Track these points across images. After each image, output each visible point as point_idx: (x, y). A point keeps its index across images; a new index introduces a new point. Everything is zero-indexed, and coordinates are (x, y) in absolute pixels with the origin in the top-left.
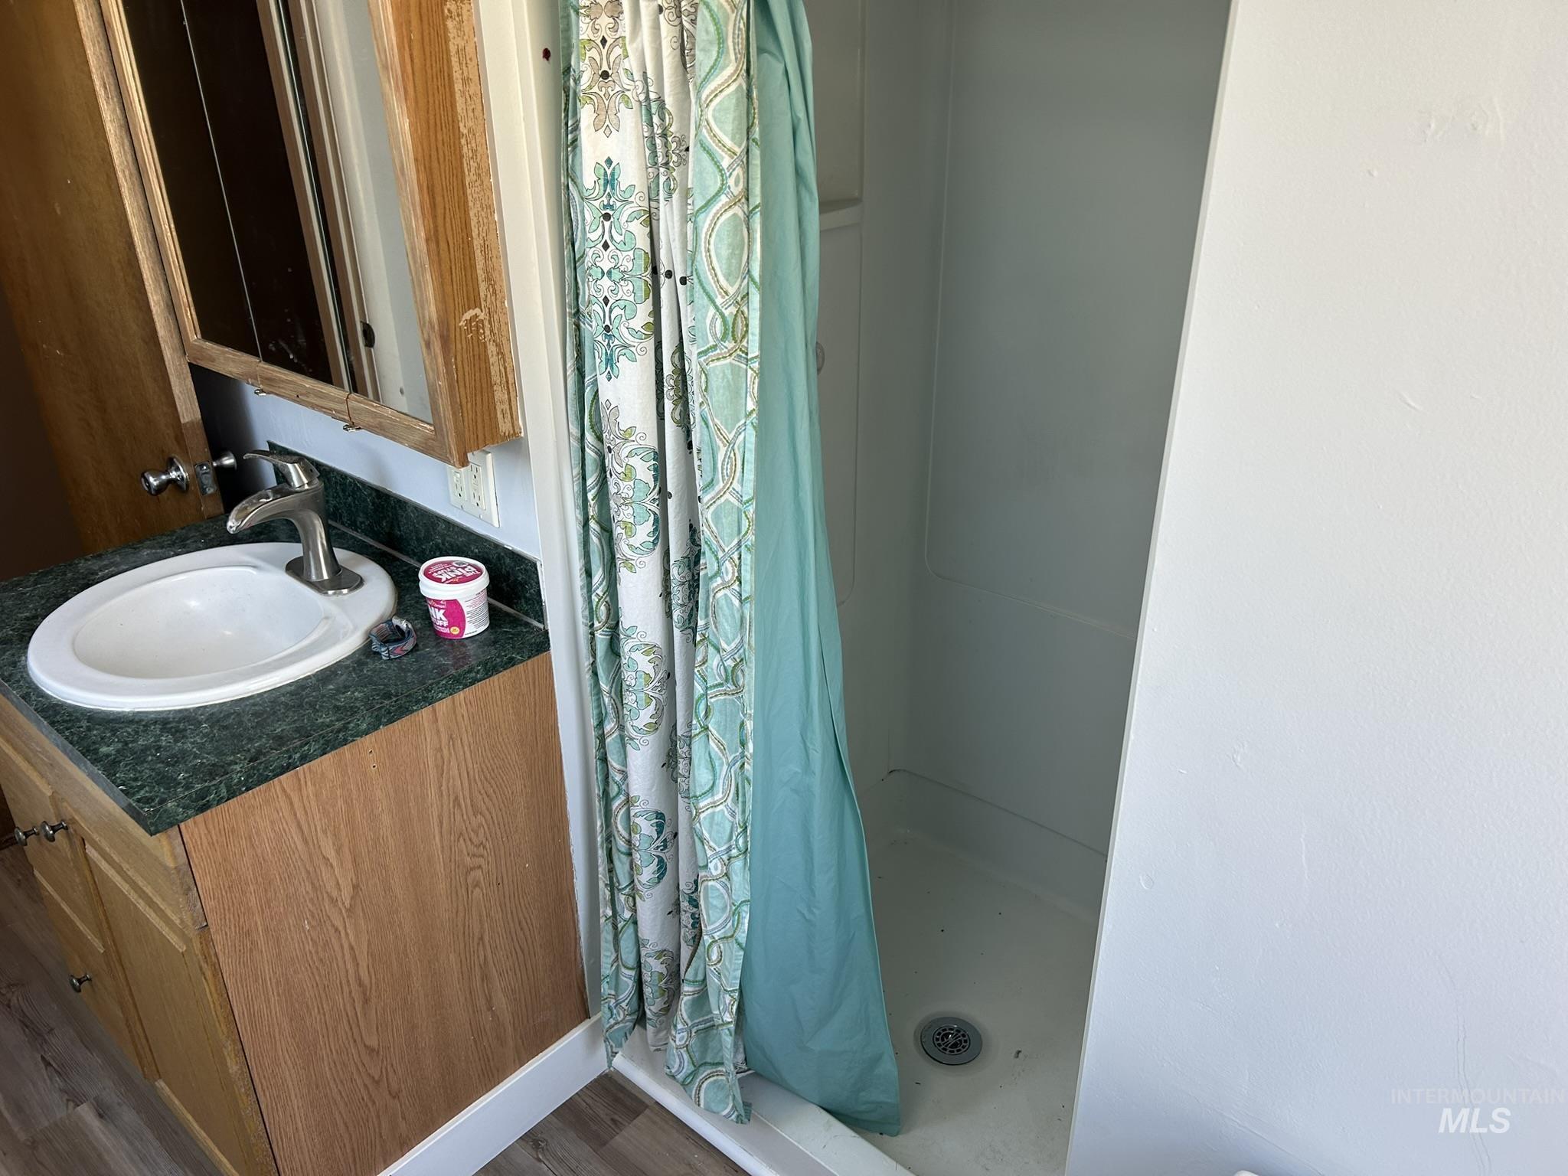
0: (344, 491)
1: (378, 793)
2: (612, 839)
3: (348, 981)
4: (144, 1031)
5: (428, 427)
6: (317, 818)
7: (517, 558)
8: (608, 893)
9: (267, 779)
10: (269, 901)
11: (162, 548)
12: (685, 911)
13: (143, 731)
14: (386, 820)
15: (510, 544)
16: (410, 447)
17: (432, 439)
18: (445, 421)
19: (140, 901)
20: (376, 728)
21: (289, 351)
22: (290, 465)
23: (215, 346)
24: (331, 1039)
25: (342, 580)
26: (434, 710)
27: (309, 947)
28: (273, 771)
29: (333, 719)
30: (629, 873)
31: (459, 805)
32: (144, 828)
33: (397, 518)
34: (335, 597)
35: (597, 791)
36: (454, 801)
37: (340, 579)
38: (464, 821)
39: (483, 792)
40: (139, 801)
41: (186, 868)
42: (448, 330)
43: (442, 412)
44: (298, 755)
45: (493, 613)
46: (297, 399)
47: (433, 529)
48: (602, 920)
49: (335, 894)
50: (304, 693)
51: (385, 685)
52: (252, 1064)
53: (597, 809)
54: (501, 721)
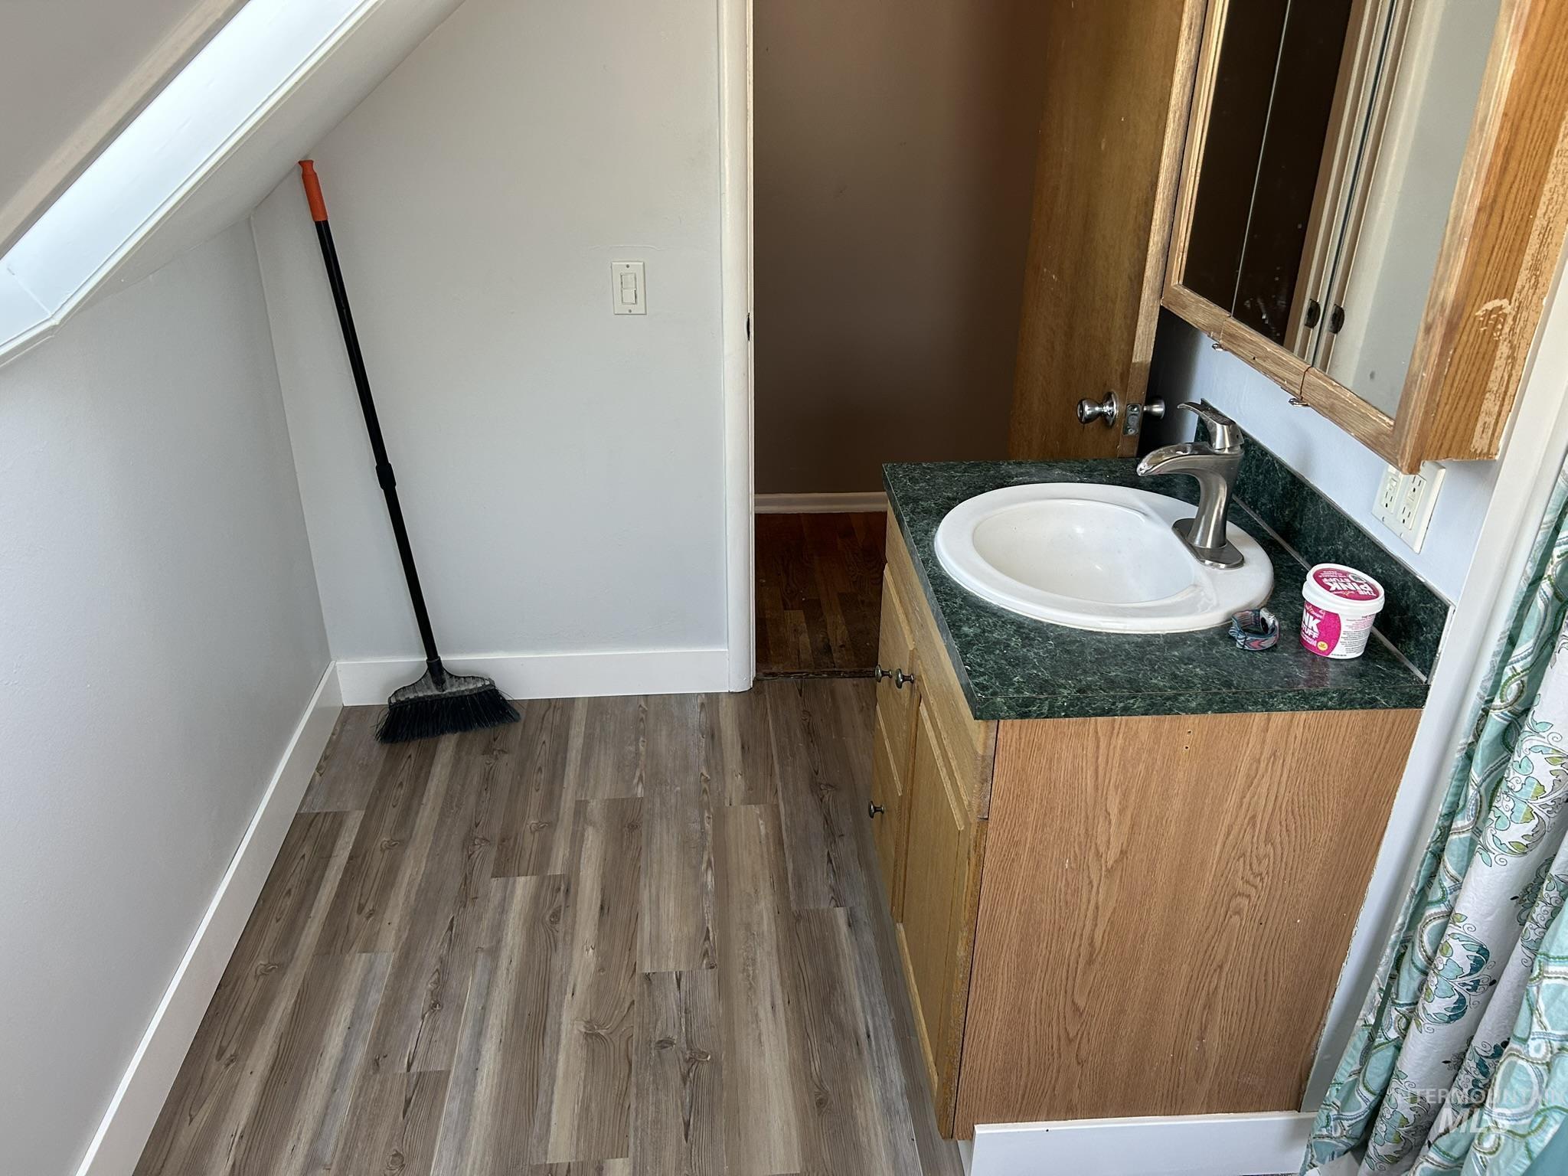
0: (1258, 467)
1: (1180, 775)
2: (1410, 945)
3: (1082, 935)
4: (905, 876)
5: (1387, 420)
6: (1115, 771)
7: (1427, 594)
8: (1378, 999)
9: (1086, 714)
10: (1044, 825)
11: (1072, 472)
12: (1468, 1071)
13: (1001, 627)
14: (1177, 804)
15: (1423, 576)
16: (1356, 437)
17: (1387, 436)
18: (1411, 419)
19: (944, 769)
20: (1204, 712)
21: (1263, 311)
22: (1219, 426)
23: (1192, 294)
24: (1047, 976)
25: (1223, 554)
26: (1269, 719)
27: (1062, 884)
28: (1094, 709)
29: (1168, 685)
30: (1415, 993)
31: (1254, 825)
32: (972, 710)
33: (1303, 510)
34: (1210, 568)
35: (1413, 884)
36: (1250, 818)
37: (1222, 552)
38: (1252, 843)
39: (1284, 823)
40: (977, 684)
41: (990, 761)
42: (1460, 317)
43: (1412, 407)
44: (1122, 705)
45: (1372, 644)
46: (1252, 362)
47: (1339, 533)
48: (1359, 1023)
49: (1102, 849)
50: (1148, 649)
51: (1228, 672)
52: (976, 957)
53: (1405, 905)
54: (1335, 761)
